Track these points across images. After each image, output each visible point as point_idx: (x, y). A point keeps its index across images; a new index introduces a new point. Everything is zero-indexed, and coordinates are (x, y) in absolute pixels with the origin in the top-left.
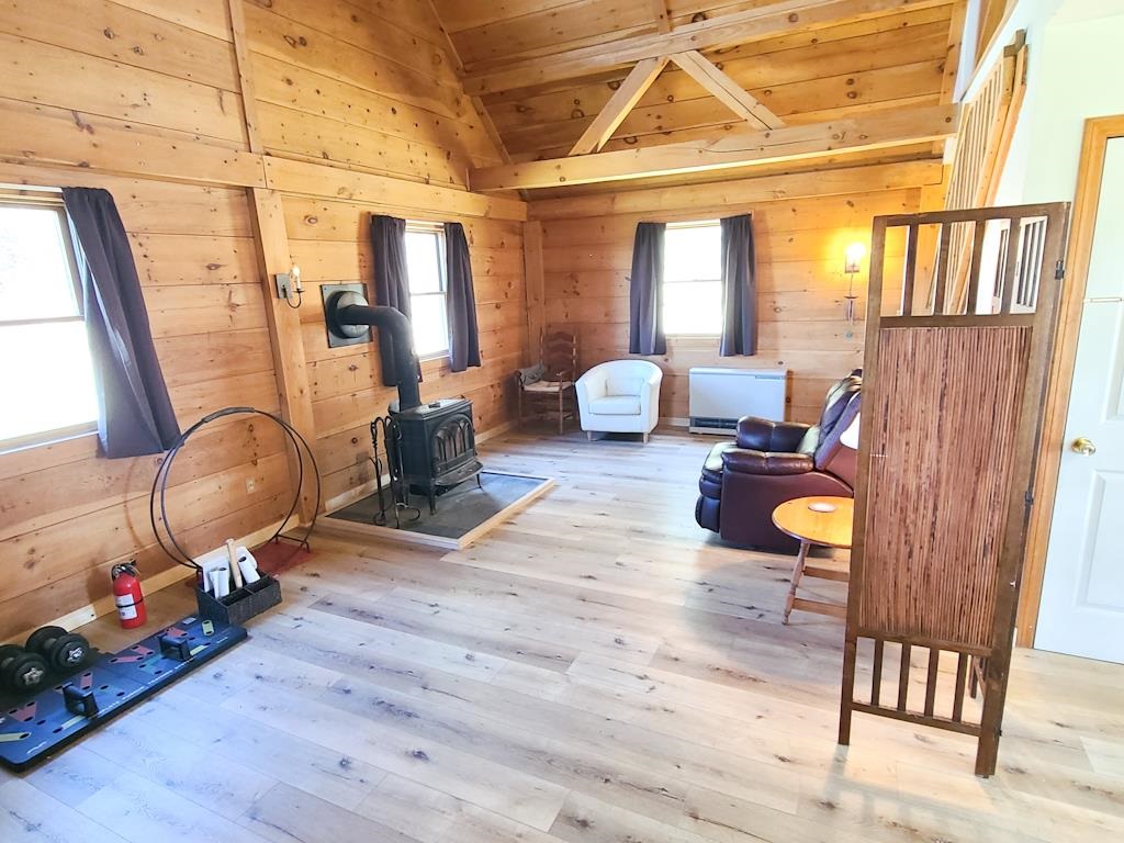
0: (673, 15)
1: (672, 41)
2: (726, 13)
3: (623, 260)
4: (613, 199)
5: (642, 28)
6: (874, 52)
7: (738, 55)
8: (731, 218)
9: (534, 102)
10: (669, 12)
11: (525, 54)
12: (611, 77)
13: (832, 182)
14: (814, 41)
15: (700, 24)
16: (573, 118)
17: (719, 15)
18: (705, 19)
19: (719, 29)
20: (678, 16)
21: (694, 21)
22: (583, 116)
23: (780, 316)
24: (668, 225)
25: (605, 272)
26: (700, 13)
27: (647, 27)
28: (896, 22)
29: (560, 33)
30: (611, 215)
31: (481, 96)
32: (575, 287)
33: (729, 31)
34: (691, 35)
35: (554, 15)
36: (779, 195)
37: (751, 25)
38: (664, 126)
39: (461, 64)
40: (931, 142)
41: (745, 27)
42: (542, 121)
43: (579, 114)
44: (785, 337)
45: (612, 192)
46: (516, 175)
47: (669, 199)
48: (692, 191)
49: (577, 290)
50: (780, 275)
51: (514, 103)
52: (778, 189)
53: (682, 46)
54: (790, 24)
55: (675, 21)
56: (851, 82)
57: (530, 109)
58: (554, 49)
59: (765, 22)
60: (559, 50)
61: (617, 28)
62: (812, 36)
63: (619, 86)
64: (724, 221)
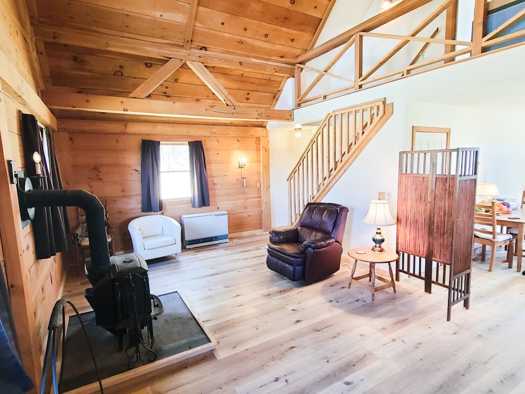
0: (193, 43)
1: (189, 55)
2: (215, 52)
3: (134, 160)
4: (126, 125)
5: (176, 43)
6: (259, 85)
7: (213, 71)
8: (194, 142)
9: (88, 58)
10: (191, 41)
11: (99, 29)
12: (148, 60)
13: (233, 131)
14: (242, 75)
15: (203, 52)
16: (115, 74)
17: (212, 51)
18: (206, 50)
19: (213, 58)
20: (195, 44)
21: (201, 49)
22: (122, 75)
23: (216, 187)
24: (161, 142)
25: (118, 166)
26: (205, 47)
27: (178, 43)
28: (267, 77)
29: (127, 26)
30: (124, 134)
31: (44, 42)
32: (97, 175)
33: (216, 59)
34: (199, 55)
35: (128, 15)
36: (213, 134)
37: (226, 61)
38: (167, 93)
39: (37, 15)
40: (264, 122)
41: (223, 61)
42: (90, 71)
43: (120, 74)
44: (219, 196)
45: (126, 121)
46: (88, 101)
47: (160, 129)
48: (172, 127)
49: (100, 177)
50: (213, 169)
51: (73, 54)
52: (213, 131)
53: (195, 58)
54: (239, 65)
55: (193, 46)
56: (248, 94)
57: (84, 61)
58: (120, 34)
59: (230, 61)
60: (122, 35)
61: (162, 38)
62: (242, 73)
63: (151, 66)
64: (190, 144)
